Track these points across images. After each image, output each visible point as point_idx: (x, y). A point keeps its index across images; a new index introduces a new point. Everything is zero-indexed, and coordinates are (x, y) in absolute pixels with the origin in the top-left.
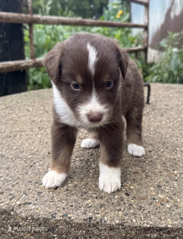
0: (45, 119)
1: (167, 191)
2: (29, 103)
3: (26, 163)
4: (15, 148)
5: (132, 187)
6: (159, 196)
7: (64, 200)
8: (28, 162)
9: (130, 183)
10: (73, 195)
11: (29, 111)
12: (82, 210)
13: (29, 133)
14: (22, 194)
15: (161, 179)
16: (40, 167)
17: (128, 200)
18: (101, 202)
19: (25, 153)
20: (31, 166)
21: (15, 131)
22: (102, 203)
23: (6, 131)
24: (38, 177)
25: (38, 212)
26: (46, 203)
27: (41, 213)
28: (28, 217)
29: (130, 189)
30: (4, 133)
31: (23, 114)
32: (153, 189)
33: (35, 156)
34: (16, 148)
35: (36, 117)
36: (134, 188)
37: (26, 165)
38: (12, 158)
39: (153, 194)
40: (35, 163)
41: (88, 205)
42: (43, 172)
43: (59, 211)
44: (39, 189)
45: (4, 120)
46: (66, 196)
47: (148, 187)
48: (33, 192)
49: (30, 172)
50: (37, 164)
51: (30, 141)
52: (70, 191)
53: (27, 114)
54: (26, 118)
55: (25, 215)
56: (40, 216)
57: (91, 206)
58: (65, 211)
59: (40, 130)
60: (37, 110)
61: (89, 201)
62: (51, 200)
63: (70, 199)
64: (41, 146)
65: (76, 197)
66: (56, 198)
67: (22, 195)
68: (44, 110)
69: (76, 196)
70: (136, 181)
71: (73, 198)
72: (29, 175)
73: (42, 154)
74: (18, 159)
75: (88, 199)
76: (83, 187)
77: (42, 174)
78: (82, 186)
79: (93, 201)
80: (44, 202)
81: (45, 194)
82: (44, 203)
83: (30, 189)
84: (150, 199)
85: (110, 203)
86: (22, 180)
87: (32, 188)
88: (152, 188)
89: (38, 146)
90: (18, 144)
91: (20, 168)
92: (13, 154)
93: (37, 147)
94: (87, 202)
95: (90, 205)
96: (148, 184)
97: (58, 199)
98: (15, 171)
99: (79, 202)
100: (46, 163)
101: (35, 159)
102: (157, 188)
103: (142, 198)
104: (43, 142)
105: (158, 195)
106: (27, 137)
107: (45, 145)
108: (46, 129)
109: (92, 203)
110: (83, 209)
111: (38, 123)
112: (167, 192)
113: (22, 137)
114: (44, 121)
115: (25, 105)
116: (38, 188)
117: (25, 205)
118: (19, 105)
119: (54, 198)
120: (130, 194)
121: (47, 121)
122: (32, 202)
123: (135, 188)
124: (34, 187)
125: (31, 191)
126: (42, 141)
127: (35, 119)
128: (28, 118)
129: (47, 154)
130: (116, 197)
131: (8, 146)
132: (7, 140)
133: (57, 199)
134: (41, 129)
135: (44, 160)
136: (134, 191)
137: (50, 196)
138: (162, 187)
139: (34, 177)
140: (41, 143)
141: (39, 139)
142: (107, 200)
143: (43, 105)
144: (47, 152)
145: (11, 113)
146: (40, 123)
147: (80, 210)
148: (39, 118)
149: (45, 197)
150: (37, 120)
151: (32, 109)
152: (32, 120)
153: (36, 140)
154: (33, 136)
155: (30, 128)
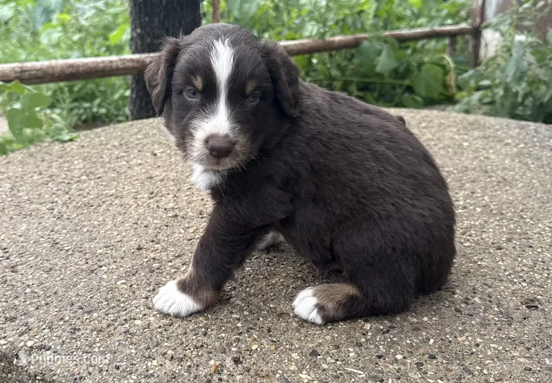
0: (172, 175)
1: (325, 366)
2: (163, 140)
3: (87, 263)
4: (85, 230)
5: (254, 347)
6: (301, 375)
7: (111, 352)
8: (90, 262)
9: (256, 337)
10: (131, 344)
11: (155, 155)
12: (132, 379)
13: (127, 202)
14: (44, 327)
15: (328, 338)
16: (105, 276)
17: (230, 374)
18: (174, 370)
19: (97, 243)
20: (92, 271)
21: (106, 195)
22: (177, 371)
23: (91, 193)
24: (89, 297)
25: (53, 368)
26: (75, 353)
27: (58, 371)
28: (37, 376)
29: (248, 350)
30: (85, 197)
31: (139, 162)
32: (298, 357)
33: (109, 252)
34: (88, 231)
35: (160, 170)
36: (259, 349)
37: (84, 267)
38: (67, 251)
39: (291, 369)
40: (101, 267)
41: (147, 371)
42: (105, 286)
43: (90, 374)
44: (78, 322)
45: (101, 170)
46: (117, 344)
47: (290, 352)
48: (63, 327)
49: (82, 284)
50: (103, 268)
51: (120, 218)
52: (130, 334)
53: (147, 162)
54: (141, 169)
55: (34, 370)
56: (55, 378)
57: (152, 375)
58: (100, 377)
59: (150, 198)
60: (169, 154)
61: (155, 363)
62: (87, 348)
63: (122, 352)
64: (132, 231)
65: (134, 351)
66: (98, 345)
67: (44, 329)
69: (136, 349)
70: (271, 333)
71: (128, 352)
72: (78, 289)
73: (124, 249)
74: (77, 254)
75: (154, 359)
76: (160, 330)
77: (101, 290)
78: (160, 327)
79: (161, 365)
80: (73, 350)
81: (83, 334)
82: (73, 352)
83: (61, 319)
84: (278, 379)
85: (192, 375)
86: (60, 299)
87: (67, 318)
88: (295, 356)
89: (126, 231)
90: (96, 223)
91: (69, 273)
92: (74, 243)
93: (124, 234)
94: (149, 364)
95: (151, 372)
96: (292, 345)
97: (101, 349)
98: (58, 279)
99: (135, 362)
100: (122, 269)
101: (107, 258)
102: (308, 355)
103: (264, 374)
104: (141, 223)
105: (301, 373)
106: (119, 209)
107: (140, 230)
108: (162, 196)
109: (157, 369)
110: (134, 377)
111: (154, 184)
112: (324, 370)
113: (110, 208)
114: (168, 180)
115: (153, 143)
116: (79, 319)
117: (41, 349)
118: (145, 141)
119: (95, 346)
120: (244, 362)
121: (173, 180)
122: (53, 346)
123: (261, 349)
124: (72, 315)
125: (62, 323)
126: (139, 222)
127: (156, 173)
128: (144, 171)
129: (133, 251)
130: (212, 362)
131: (77, 225)
132: (81, 212)
133: (99, 348)
134: (153, 195)
135: (122, 261)
136: (255, 355)
137: (89, 339)
138: (319, 357)
139: (84, 296)
140: (135, 226)
141: (136, 217)
142: (189, 367)
144: (137, 246)
145: (123, 156)
146: (159, 183)
147: (128, 379)
148: (164, 171)
149: (80, 341)
150: (156, 176)
151: (162, 152)
152: (148, 176)
153: (131, 218)
154: (130, 209)
155: (135, 191)
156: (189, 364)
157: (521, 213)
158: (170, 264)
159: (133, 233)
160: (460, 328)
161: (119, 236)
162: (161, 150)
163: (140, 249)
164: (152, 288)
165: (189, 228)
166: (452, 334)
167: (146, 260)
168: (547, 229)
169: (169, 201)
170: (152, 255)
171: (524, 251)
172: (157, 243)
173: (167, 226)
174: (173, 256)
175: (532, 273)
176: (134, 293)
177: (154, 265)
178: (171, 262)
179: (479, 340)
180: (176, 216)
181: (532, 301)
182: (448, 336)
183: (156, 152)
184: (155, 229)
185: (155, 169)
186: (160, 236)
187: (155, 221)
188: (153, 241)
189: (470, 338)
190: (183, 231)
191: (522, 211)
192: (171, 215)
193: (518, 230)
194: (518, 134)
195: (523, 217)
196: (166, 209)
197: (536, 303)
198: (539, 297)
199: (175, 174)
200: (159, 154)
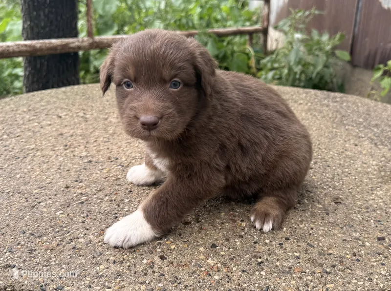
0: (79, 132)
1: (222, 253)
2: (64, 106)
3: (27, 201)
4: (18, 176)
5: (172, 247)
6: (208, 261)
7: (65, 263)
8: (30, 200)
9: (172, 240)
10: (80, 256)
11: (60, 117)
12: (87, 280)
13: (47, 153)
14: (5, 251)
15: (220, 234)
16: (45, 210)
17: (160, 267)
18: (118, 270)
19: (31, 185)
20: (33, 207)
21: (28, 149)
22: (121, 271)
23: (15, 148)
24: (36, 225)
25: (21, 281)
26: (36, 268)
27: (26, 282)
28: (7, 288)
29: (168, 250)
30: (10, 151)
31: (49, 123)
32: (204, 250)
33: (43, 191)
34: (21, 177)
35: (68, 128)
36: (176, 248)
37: (26, 204)
38: (8, 193)
39: (200, 258)
40: (40, 203)
41: (97, 273)
42: (47, 217)
43: (53, 281)
44: (33, 245)
45: (19, 130)
46: (69, 257)
47: (197, 247)
48: (22, 250)
49: (28, 217)
50: (42, 204)
51: (45, 166)
52: (77, 249)
53: (55, 123)
54: (51, 128)
55: (3, 284)
56: (23, 287)
57: (102, 276)
58: (61, 282)
59: (66, 150)
60: (72, 116)
61: (102, 267)
62: (45, 263)
63: (74, 263)
65: (83, 261)
66: (54, 259)
67: (6, 253)
68: (82, 117)
69: (85, 259)
70: (182, 236)
71: (79, 262)
72: (25, 221)
73: (55, 188)
74: (17, 195)
75: (101, 264)
76: (100, 244)
77: (45, 220)
78: (99, 242)
79: (108, 268)
80: (34, 266)
81: (39, 253)
82: (34, 267)
83: (19, 244)
84: (193, 266)
85: (132, 272)
86: (13, 229)
87: (23, 243)
88: (202, 249)
89: (53, 175)
90: (26, 170)
91: (14, 209)
92: (12, 187)
93: (51, 177)
94: (98, 268)
95: (100, 274)
96: (198, 242)
97: (57, 262)
98: (7, 214)
99: (87, 269)
100: (57, 203)
101: (43, 196)
102: (210, 248)
103: (183, 264)
104: (64, 168)
105: (208, 259)
106: (42, 159)
107: (64, 174)
108: (75, 148)
109: (105, 271)
110: (89, 279)
111: (66, 139)
112: (223, 256)
113: (35, 159)
114: (77, 135)
115: (56, 108)
116: (33, 242)
117: (6, 268)
118: (49, 107)
119: (51, 260)
120: (167, 258)
121: (81, 136)
122: (17, 265)
123: (178, 248)
124: (26, 240)
125: (19, 247)
126: (62, 168)
127: (65, 131)
128: (54, 129)
129: (62, 189)
130: (145, 261)
131: (10, 173)
132: (11, 163)
133: (55, 261)
134: (67, 147)
135: (56, 197)
136: (174, 252)
137: (46, 256)
138: (217, 248)
139: (32, 225)
140: (59, 171)
141: (58, 164)
142: (129, 266)
143: (84, 110)
144: (65, 186)
145: (33, 119)
146: (69, 138)
147: (83, 281)
148: (72, 129)
149: (38, 258)
150: (66, 133)
151: (66, 115)
152: (59, 133)
153: (54, 165)
154: (51, 159)
155: (51, 145)
156: (128, 264)
157: (319, 146)
158: (95, 196)
159: (59, 176)
160: (300, 219)
161: (48, 179)
162: (65, 113)
163: (67, 187)
164: (85, 215)
165: (103, 169)
166: (296, 223)
167: (75, 195)
168: (336, 155)
169: (82, 150)
170: (79, 191)
171: (325, 169)
172: (80, 182)
173: (85, 169)
174: (96, 190)
175: (333, 182)
176: (72, 219)
177: (82, 198)
178: (95, 194)
179: (312, 226)
180: (90, 161)
181: (337, 199)
182: (294, 225)
183: (60, 115)
184: (76, 172)
185: (64, 128)
186: (81, 177)
187: (75, 166)
188: (77, 181)
189: (307, 225)
190: (99, 172)
191: (319, 144)
192: (86, 161)
193: (319, 157)
194: (306, 97)
195: (320, 149)
196: (81, 157)
197: (340, 200)
198: (341, 196)
199: (81, 131)
200: (63, 117)
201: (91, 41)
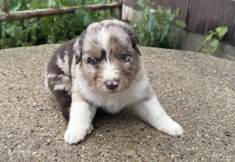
2: (4, 65)
3: (6, 144)
8: (8, 144)
11: (5, 74)
13: (6, 104)
19: (4, 131)
33: (16, 136)
40: (16, 146)
42: (27, 157)
49: (11, 158)
50: (18, 146)
51: (9, 115)
53: (3, 79)
59: (20, 101)
60: (13, 74)
64: (22, 123)
68: (21, 74)
73: (24, 133)
77: (25, 160)
89: (18, 122)
93: (17, 124)
100: (30, 145)
101: (17, 140)
104: (24, 116)
106: (5, 109)
107: (26, 120)
108: (26, 99)
111: (16, 92)
114: (23, 89)
121: (26, 89)
126: (22, 116)
127: (12, 85)
128: (4, 84)
129: (29, 133)
134: (20, 99)
135: (27, 140)
141: (19, 113)
143: (20, 68)
144: (30, 131)
146: (18, 91)
148: (17, 84)
150: (14, 87)
151: (9, 73)
152: (9, 87)
153: (15, 114)
154: (11, 109)
155: (7, 97)
158: (56, 138)
159: (23, 123)
161: (15, 126)
162: (7, 72)
163: (32, 132)
164: (55, 154)
165: (53, 116)
167: (41, 138)
169: (32, 101)
170: (43, 134)
172: (41, 127)
173: (41, 116)
174: (55, 133)
176: (46, 158)
177: (48, 140)
178: (56, 137)
180: (42, 110)
183: (4, 73)
184: (35, 119)
185: (11, 83)
186: (40, 123)
187: (31, 114)
188: (38, 126)
190: (51, 118)
192: (39, 109)
196: (33, 107)
199: (25, 85)
200: (7, 74)
201: (7, 15)
